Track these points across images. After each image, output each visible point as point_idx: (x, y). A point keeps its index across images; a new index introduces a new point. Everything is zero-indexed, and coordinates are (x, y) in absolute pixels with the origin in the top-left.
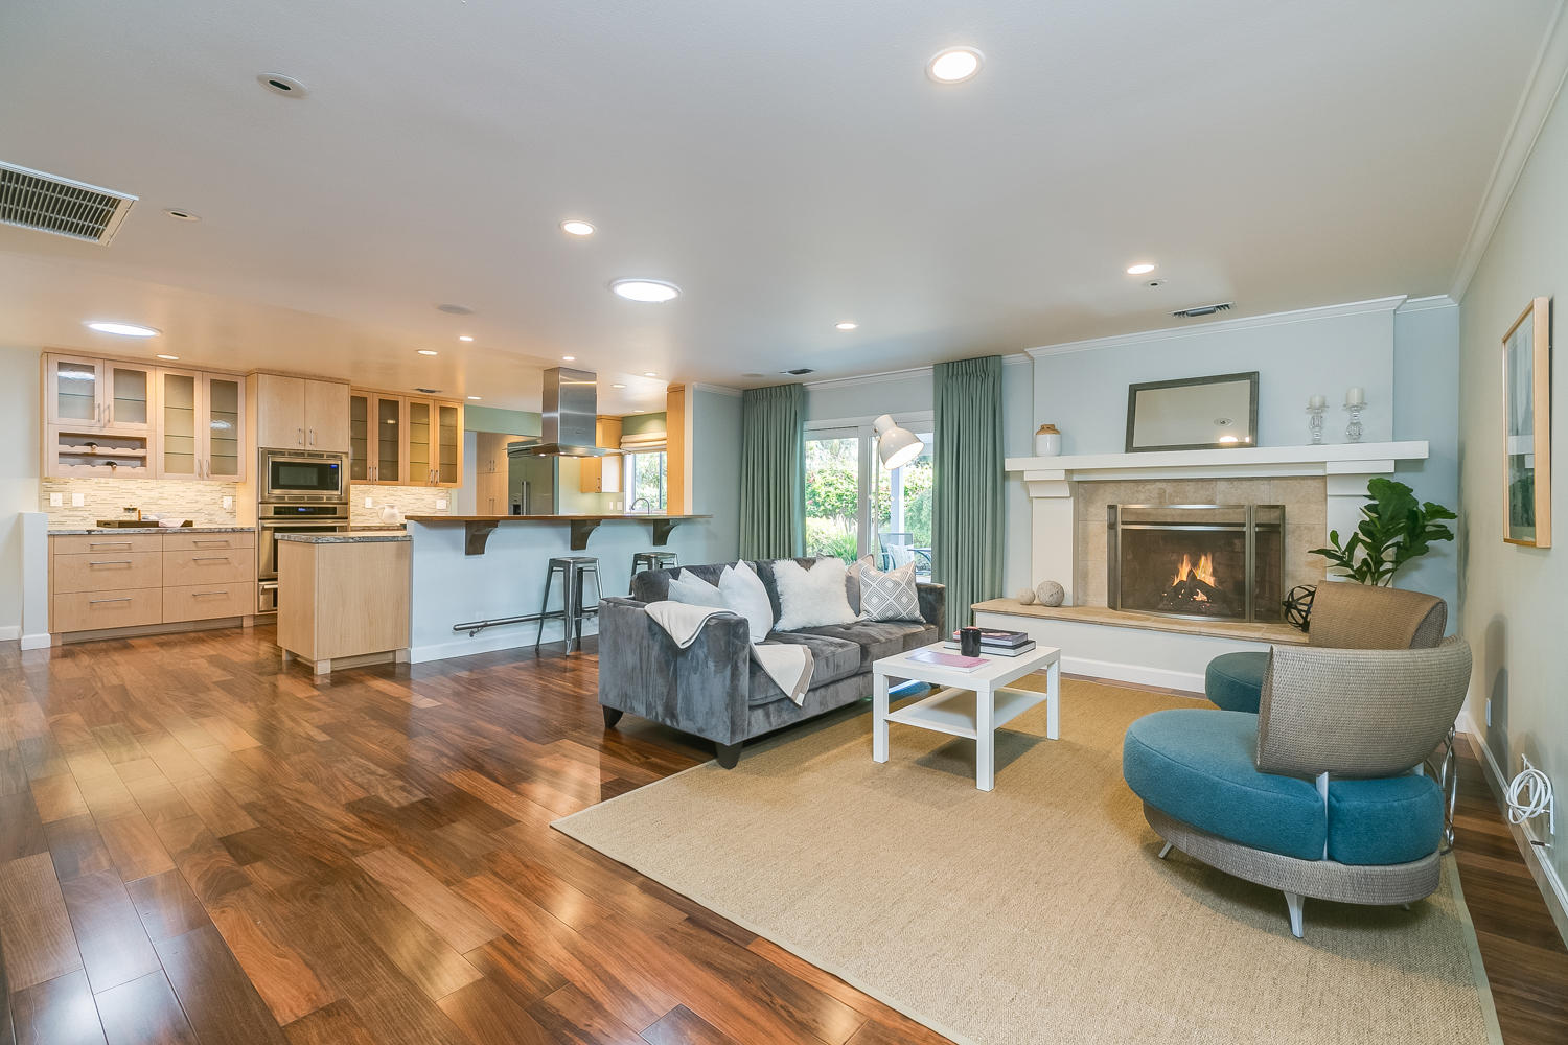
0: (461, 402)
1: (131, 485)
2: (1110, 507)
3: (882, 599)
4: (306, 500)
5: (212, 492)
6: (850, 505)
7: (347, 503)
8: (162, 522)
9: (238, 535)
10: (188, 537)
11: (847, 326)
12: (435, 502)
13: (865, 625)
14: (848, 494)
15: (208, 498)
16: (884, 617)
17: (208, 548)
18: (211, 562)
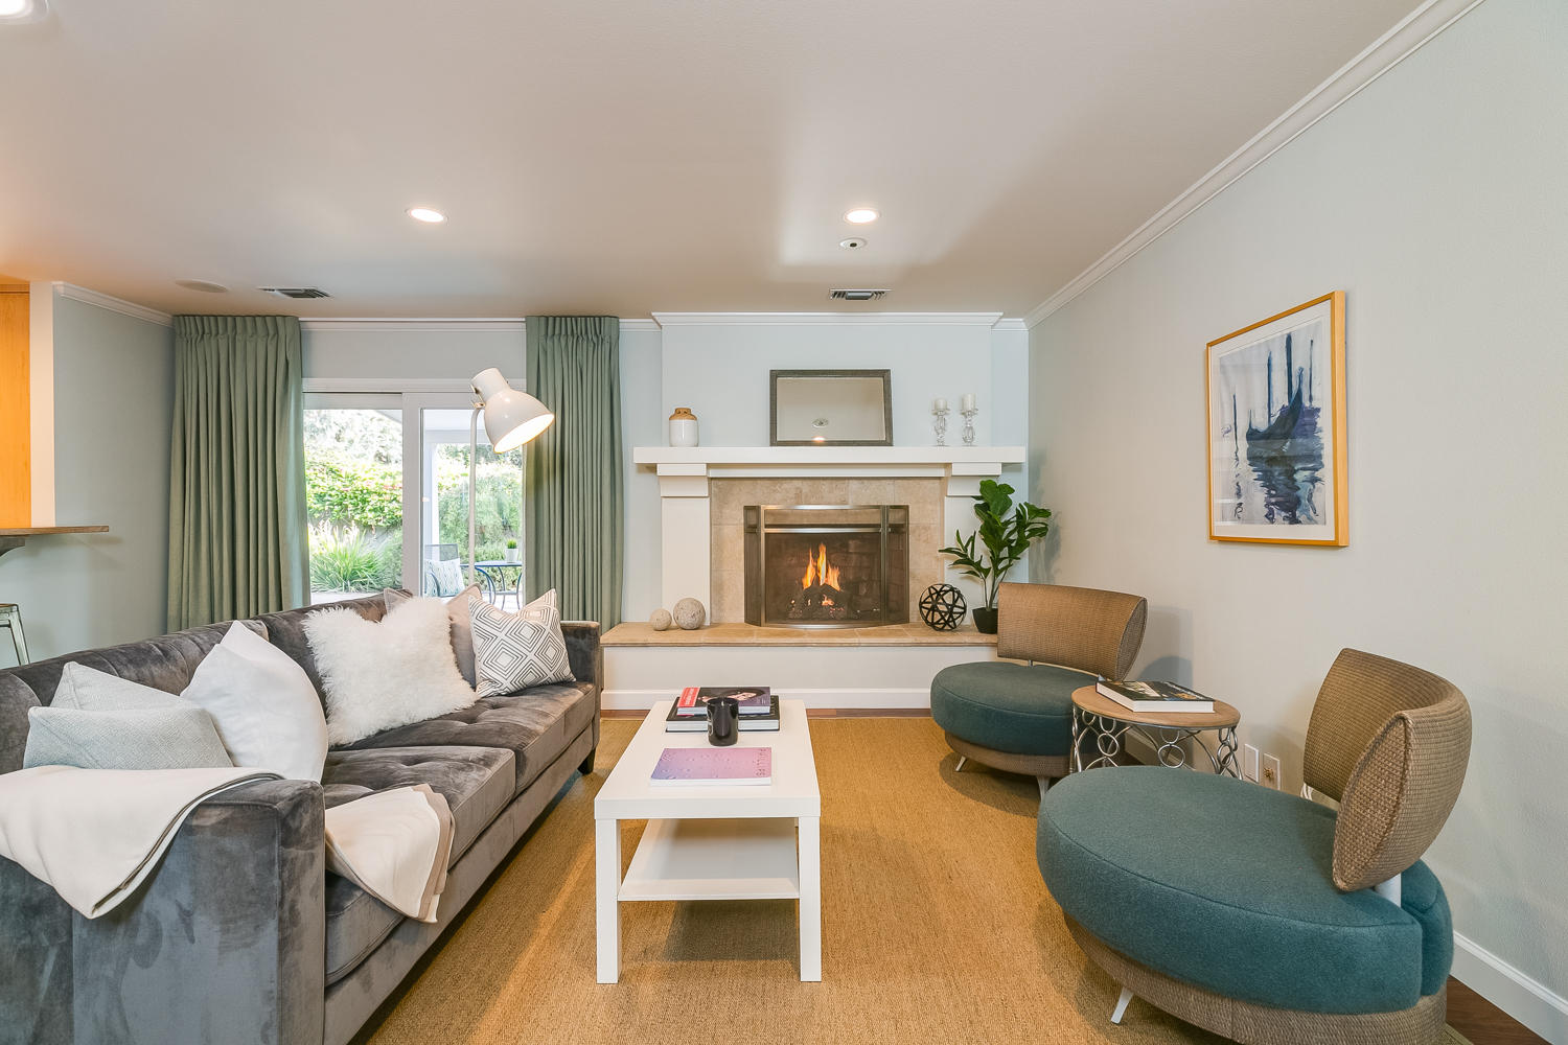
2: (747, 509)
3: (519, 657)
6: (337, 508)
11: (427, 215)
13: (495, 707)
14: (333, 493)
16: (519, 685)
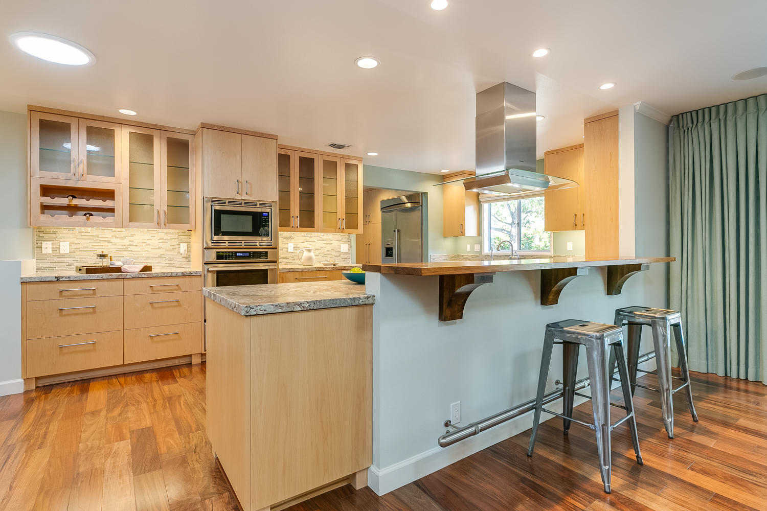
0: (360, 159)
1: (108, 234)
4: (243, 246)
5: (171, 239)
7: (275, 248)
8: (125, 267)
9: (187, 279)
10: (144, 281)
12: (339, 246)
15: (168, 245)
17: (162, 291)
18: (164, 305)
